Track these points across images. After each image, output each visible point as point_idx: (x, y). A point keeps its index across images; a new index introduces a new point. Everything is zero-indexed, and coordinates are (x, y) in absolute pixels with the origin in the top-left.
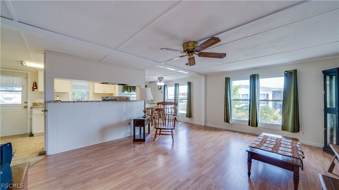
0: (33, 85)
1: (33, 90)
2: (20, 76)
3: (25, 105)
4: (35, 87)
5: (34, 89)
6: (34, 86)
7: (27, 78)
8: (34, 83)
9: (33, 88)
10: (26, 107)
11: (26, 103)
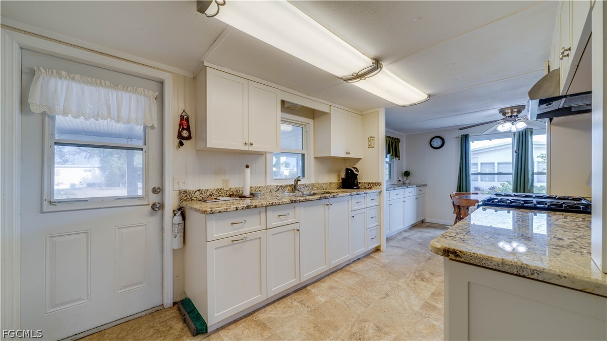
0: (181, 124)
1: (181, 144)
2: (139, 90)
3: (154, 198)
4: (185, 134)
5: (184, 141)
6: (183, 129)
7: (161, 99)
8: (182, 117)
9: (180, 136)
10: (158, 208)
11: (158, 190)
